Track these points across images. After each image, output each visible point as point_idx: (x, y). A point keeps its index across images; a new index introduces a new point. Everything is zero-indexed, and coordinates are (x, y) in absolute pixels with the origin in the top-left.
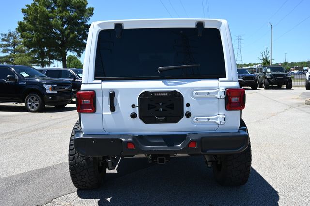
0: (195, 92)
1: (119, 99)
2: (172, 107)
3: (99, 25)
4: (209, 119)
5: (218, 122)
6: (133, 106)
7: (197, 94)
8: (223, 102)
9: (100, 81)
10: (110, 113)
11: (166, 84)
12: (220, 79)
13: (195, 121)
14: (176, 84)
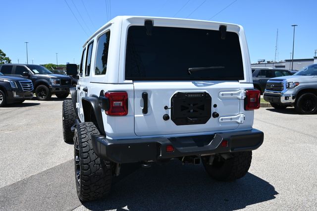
0: (222, 93)
1: (151, 100)
2: (202, 108)
3: (128, 20)
4: (231, 119)
5: (239, 121)
6: (166, 108)
7: (223, 95)
8: (242, 102)
9: (131, 81)
10: (142, 115)
11: (196, 85)
12: (240, 81)
13: (220, 121)
14: (205, 85)
